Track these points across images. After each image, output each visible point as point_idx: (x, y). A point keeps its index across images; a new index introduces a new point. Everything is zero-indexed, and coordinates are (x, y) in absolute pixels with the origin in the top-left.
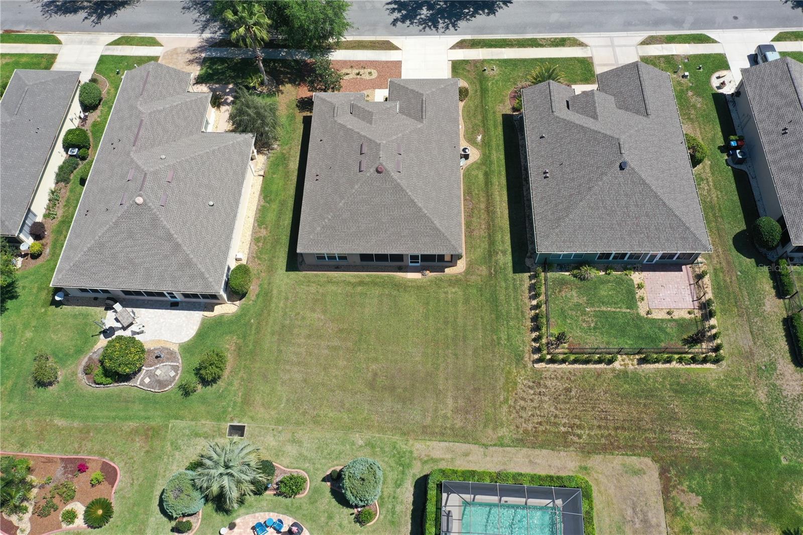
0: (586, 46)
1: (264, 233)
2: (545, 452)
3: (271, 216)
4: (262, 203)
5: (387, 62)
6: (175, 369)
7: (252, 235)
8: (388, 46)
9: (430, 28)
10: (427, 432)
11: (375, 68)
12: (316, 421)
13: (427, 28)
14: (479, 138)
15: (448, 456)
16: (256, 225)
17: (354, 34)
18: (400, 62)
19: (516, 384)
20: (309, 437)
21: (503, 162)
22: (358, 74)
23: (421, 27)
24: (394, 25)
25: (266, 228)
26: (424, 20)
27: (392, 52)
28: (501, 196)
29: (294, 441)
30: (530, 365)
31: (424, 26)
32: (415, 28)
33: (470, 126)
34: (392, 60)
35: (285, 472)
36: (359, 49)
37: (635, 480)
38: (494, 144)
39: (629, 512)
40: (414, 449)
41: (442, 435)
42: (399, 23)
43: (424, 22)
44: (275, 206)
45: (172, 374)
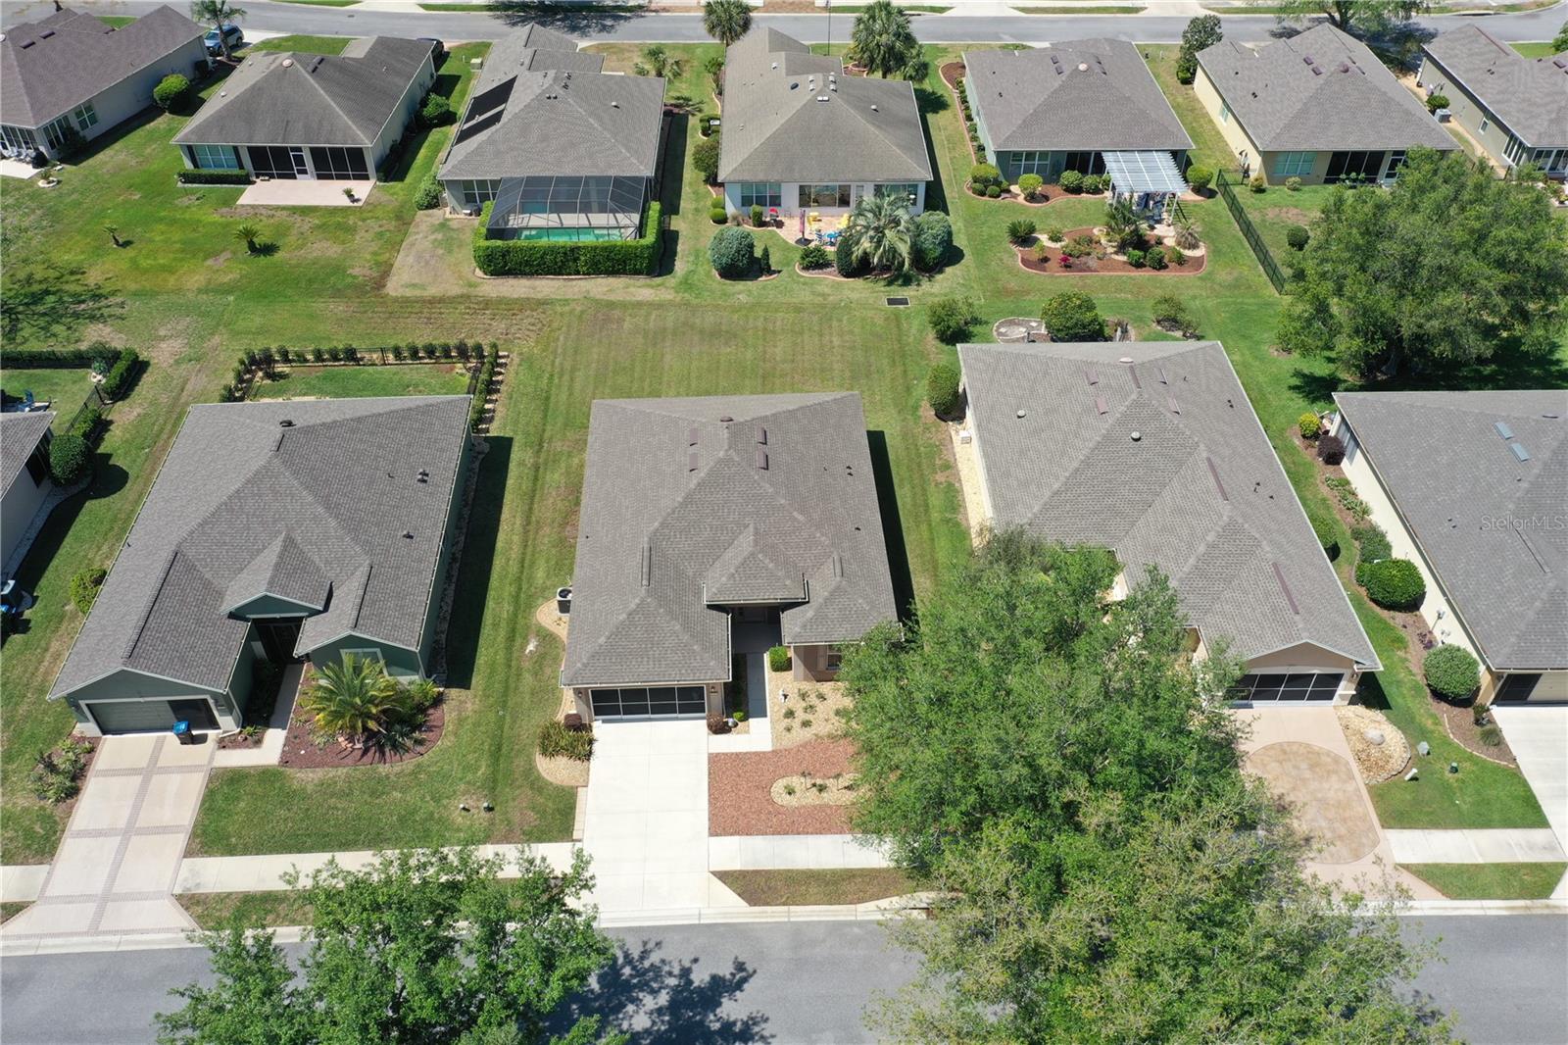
0: (179, 898)
1: (940, 477)
2: (516, 296)
3: (936, 500)
4: (960, 516)
5: (747, 831)
6: (1000, 334)
7: (958, 471)
8: (752, 886)
9: (627, 955)
10: (660, 306)
11: (779, 811)
12: (798, 309)
13: (636, 954)
14: (531, 647)
15: (632, 289)
16: (957, 485)
17: (856, 930)
18: (714, 831)
19: (537, 342)
20: (804, 296)
21: (491, 594)
22: (822, 789)
23: (654, 958)
24: (740, 967)
25: (937, 485)
26: (644, 986)
27: (736, 866)
28: (509, 542)
29: (824, 295)
30: (514, 356)
31: (647, 964)
32: (673, 955)
33: (548, 671)
34: (736, 839)
35: (829, 274)
36: (834, 872)
37: (416, 281)
38: (503, 633)
39: (433, 262)
40: (674, 295)
41: (639, 304)
42: (726, 970)
43: (648, 978)
44: (935, 516)
45: (1003, 330)
